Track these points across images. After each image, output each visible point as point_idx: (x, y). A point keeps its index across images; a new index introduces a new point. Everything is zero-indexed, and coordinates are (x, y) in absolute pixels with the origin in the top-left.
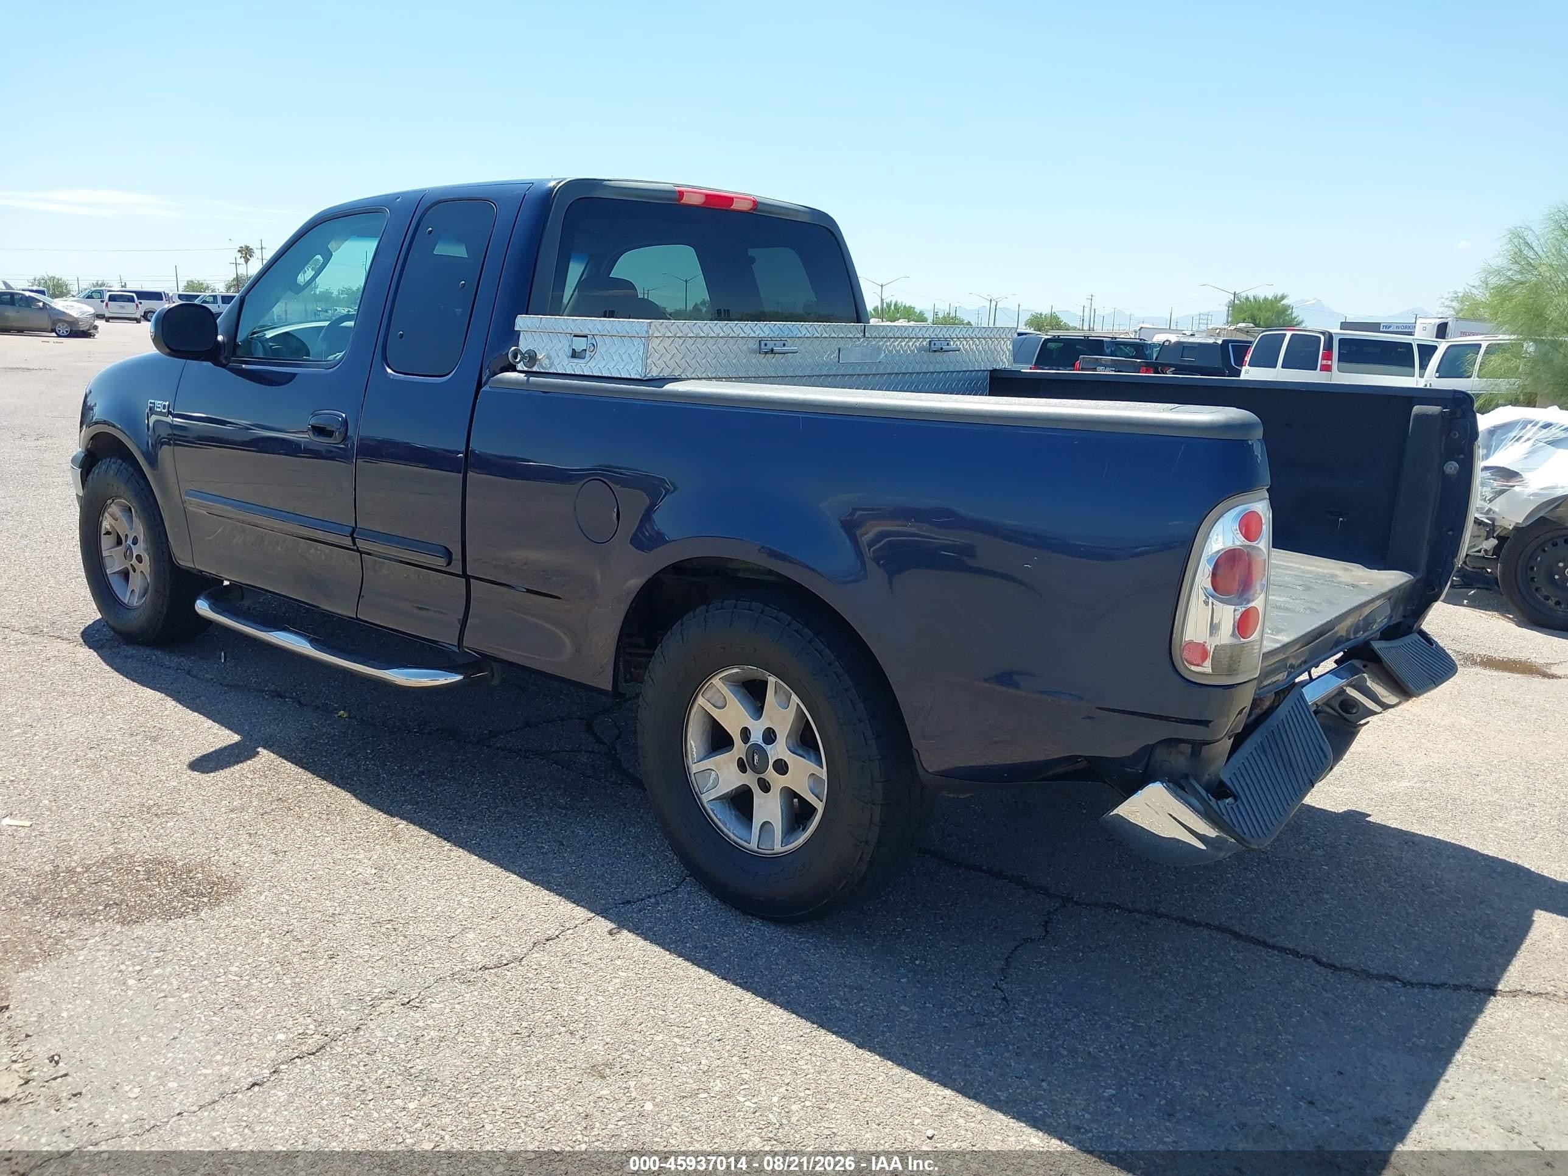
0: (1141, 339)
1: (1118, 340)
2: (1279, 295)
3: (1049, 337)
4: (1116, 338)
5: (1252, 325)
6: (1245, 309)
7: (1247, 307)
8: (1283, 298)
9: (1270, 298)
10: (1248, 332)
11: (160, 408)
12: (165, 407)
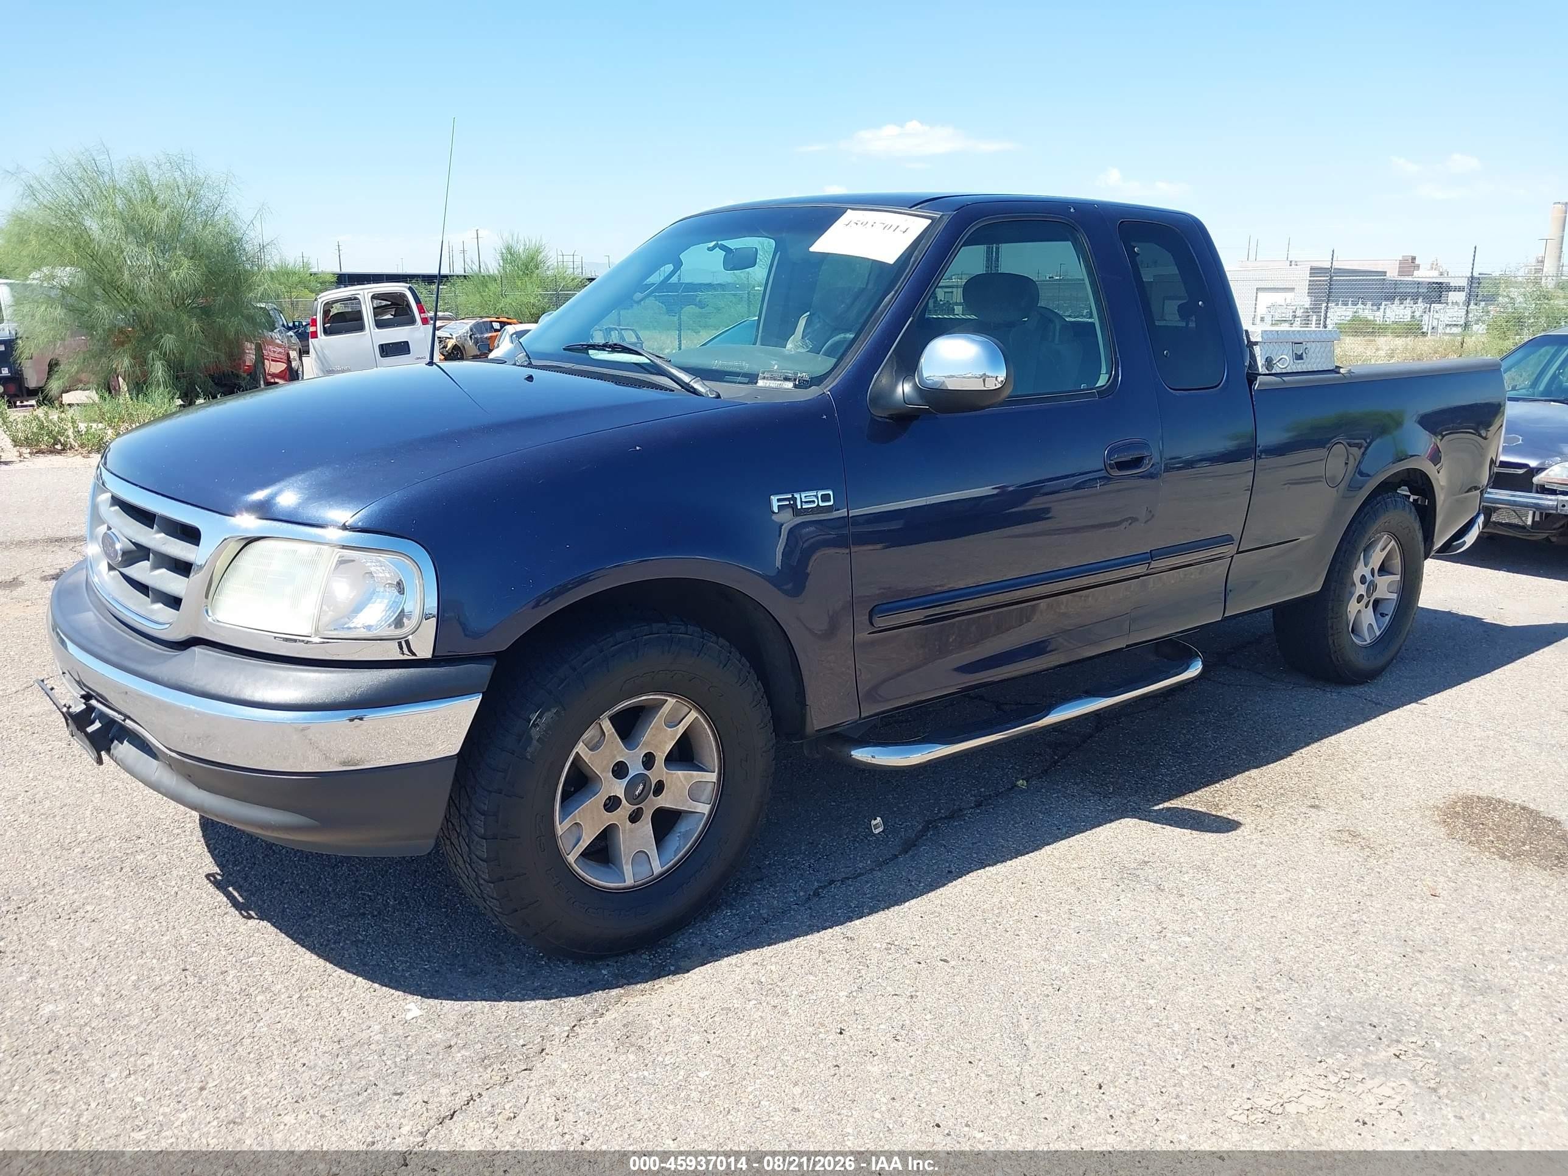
11: (814, 502)
12: (825, 498)
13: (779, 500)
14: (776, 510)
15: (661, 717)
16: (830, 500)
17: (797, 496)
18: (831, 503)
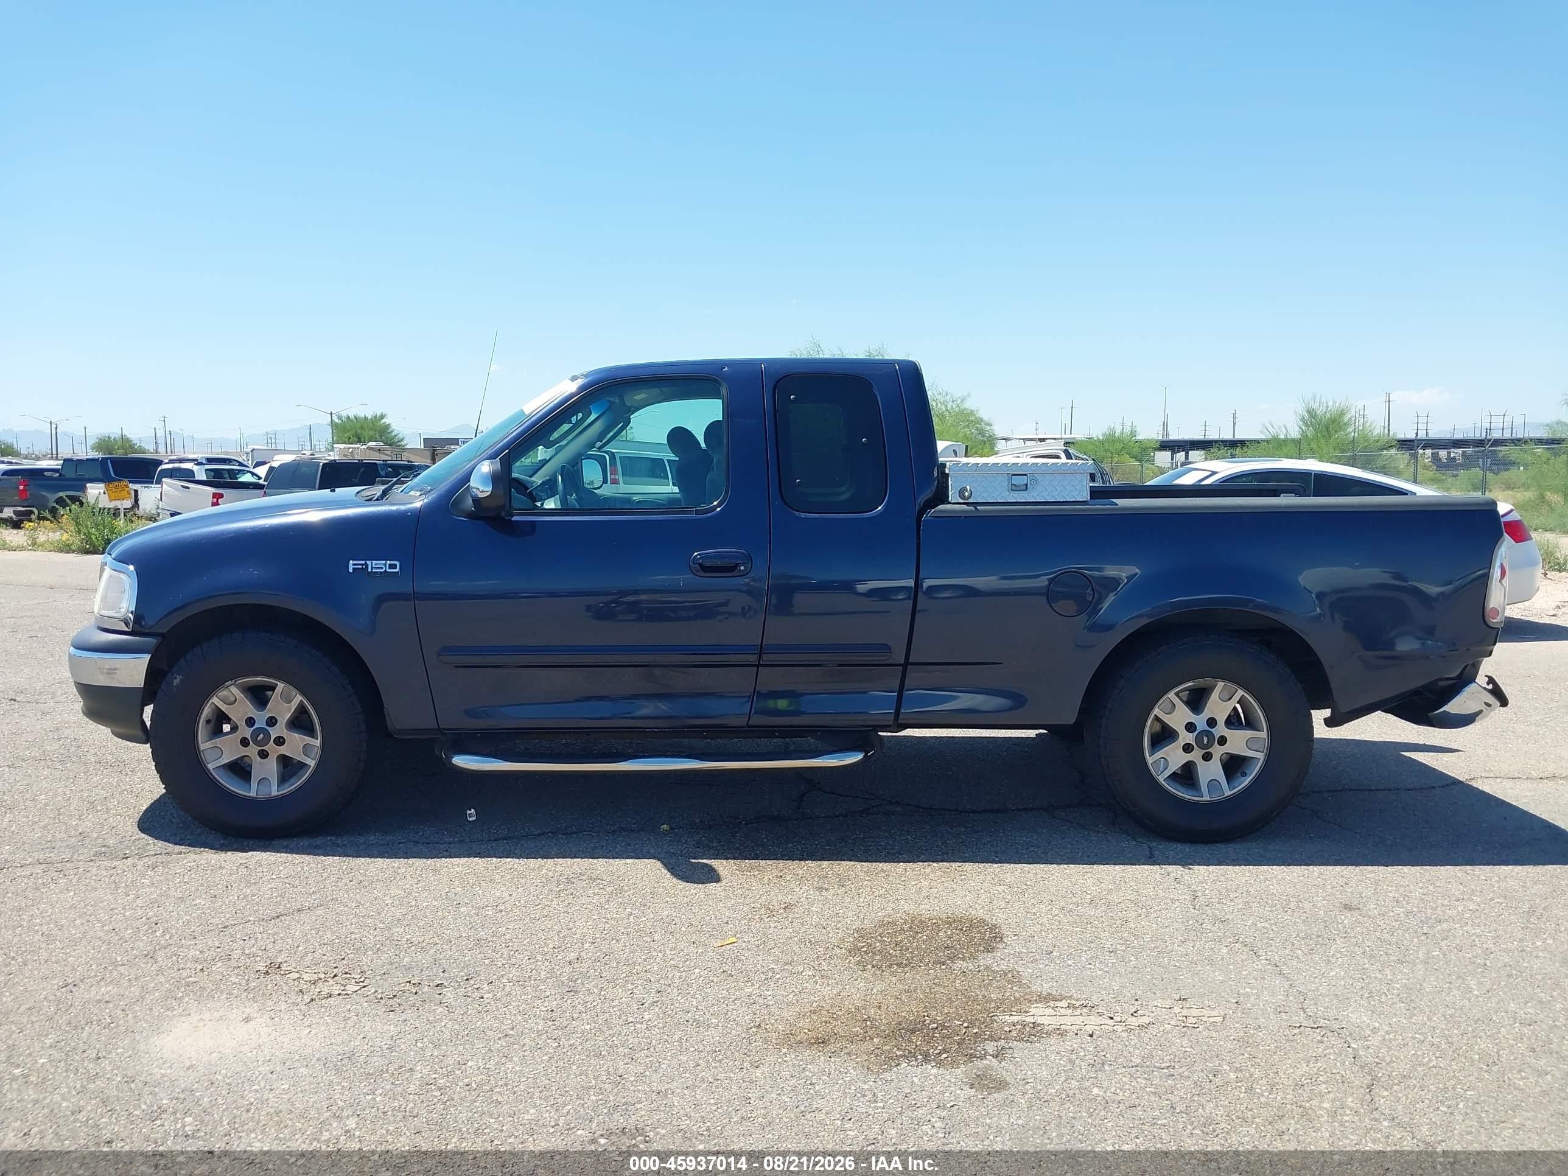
0: (408, 461)
1: (388, 462)
2: (378, 415)
3: (327, 461)
4: (386, 461)
5: (382, 444)
6: (348, 428)
7: (350, 426)
8: (382, 417)
9: (369, 417)
10: (380, 450)
11: (382, 568)
12: (392, 566)
13: (354, 565)
14: (351, 570)
15: (277, 694)
16: (396, 568)
17: (368, 562)
18: (397, 570)
